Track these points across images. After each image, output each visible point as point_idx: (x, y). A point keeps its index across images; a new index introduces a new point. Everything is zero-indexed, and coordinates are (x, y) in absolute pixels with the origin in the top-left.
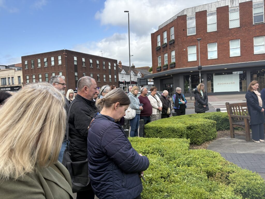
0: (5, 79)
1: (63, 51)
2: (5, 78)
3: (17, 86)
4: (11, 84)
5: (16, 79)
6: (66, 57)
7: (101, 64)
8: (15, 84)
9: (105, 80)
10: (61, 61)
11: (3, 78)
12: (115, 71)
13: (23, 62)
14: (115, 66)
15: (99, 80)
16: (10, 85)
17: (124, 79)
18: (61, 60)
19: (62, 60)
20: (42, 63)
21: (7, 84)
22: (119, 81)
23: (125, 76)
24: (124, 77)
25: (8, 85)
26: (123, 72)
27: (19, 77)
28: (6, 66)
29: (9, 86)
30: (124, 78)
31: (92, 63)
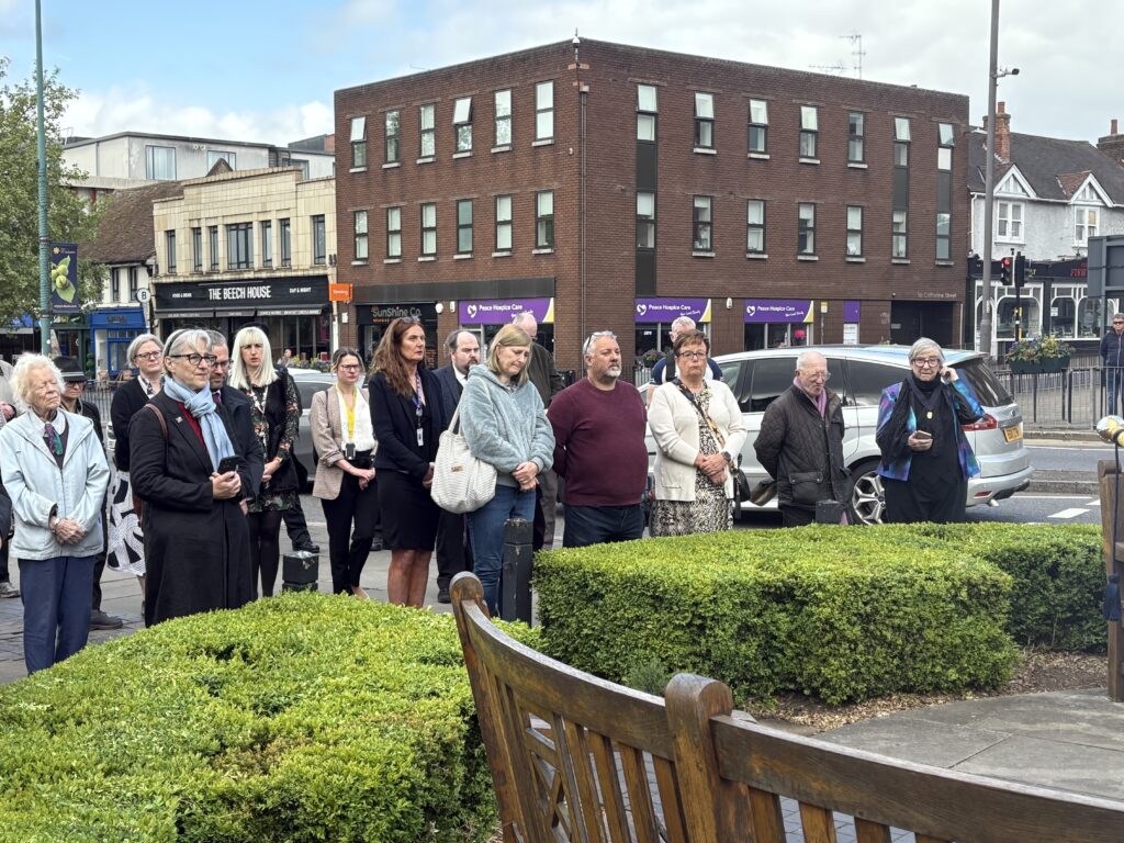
0: (246, 231)
1: (564, 49)
2: (248, 225)
3: (306, 273)
4: (276, 263)
5: (300, 232)
6: (585, 89)
7: (834, 133)
8: (293, 262)
9: (854, 246)
10: (555, 116)
11: (237, 225)
12: (946, 179)
13: (343, 126)
14: (944, 141)
15: (810, 249)
16: (272, 270)
17: (1020, 240)
18: (551, 114)
19: (556, 109)
20: (447, 131)
21: (257, 262)
22: (971, 255)
23: (1022, 220)
24: (1016, 225)
25: (259, 271)
26: (1013, 184)
27: (318, 220)
28: (272, 150)
29: (264, 275)
30: (1016, 233)
31: (765, 127)
